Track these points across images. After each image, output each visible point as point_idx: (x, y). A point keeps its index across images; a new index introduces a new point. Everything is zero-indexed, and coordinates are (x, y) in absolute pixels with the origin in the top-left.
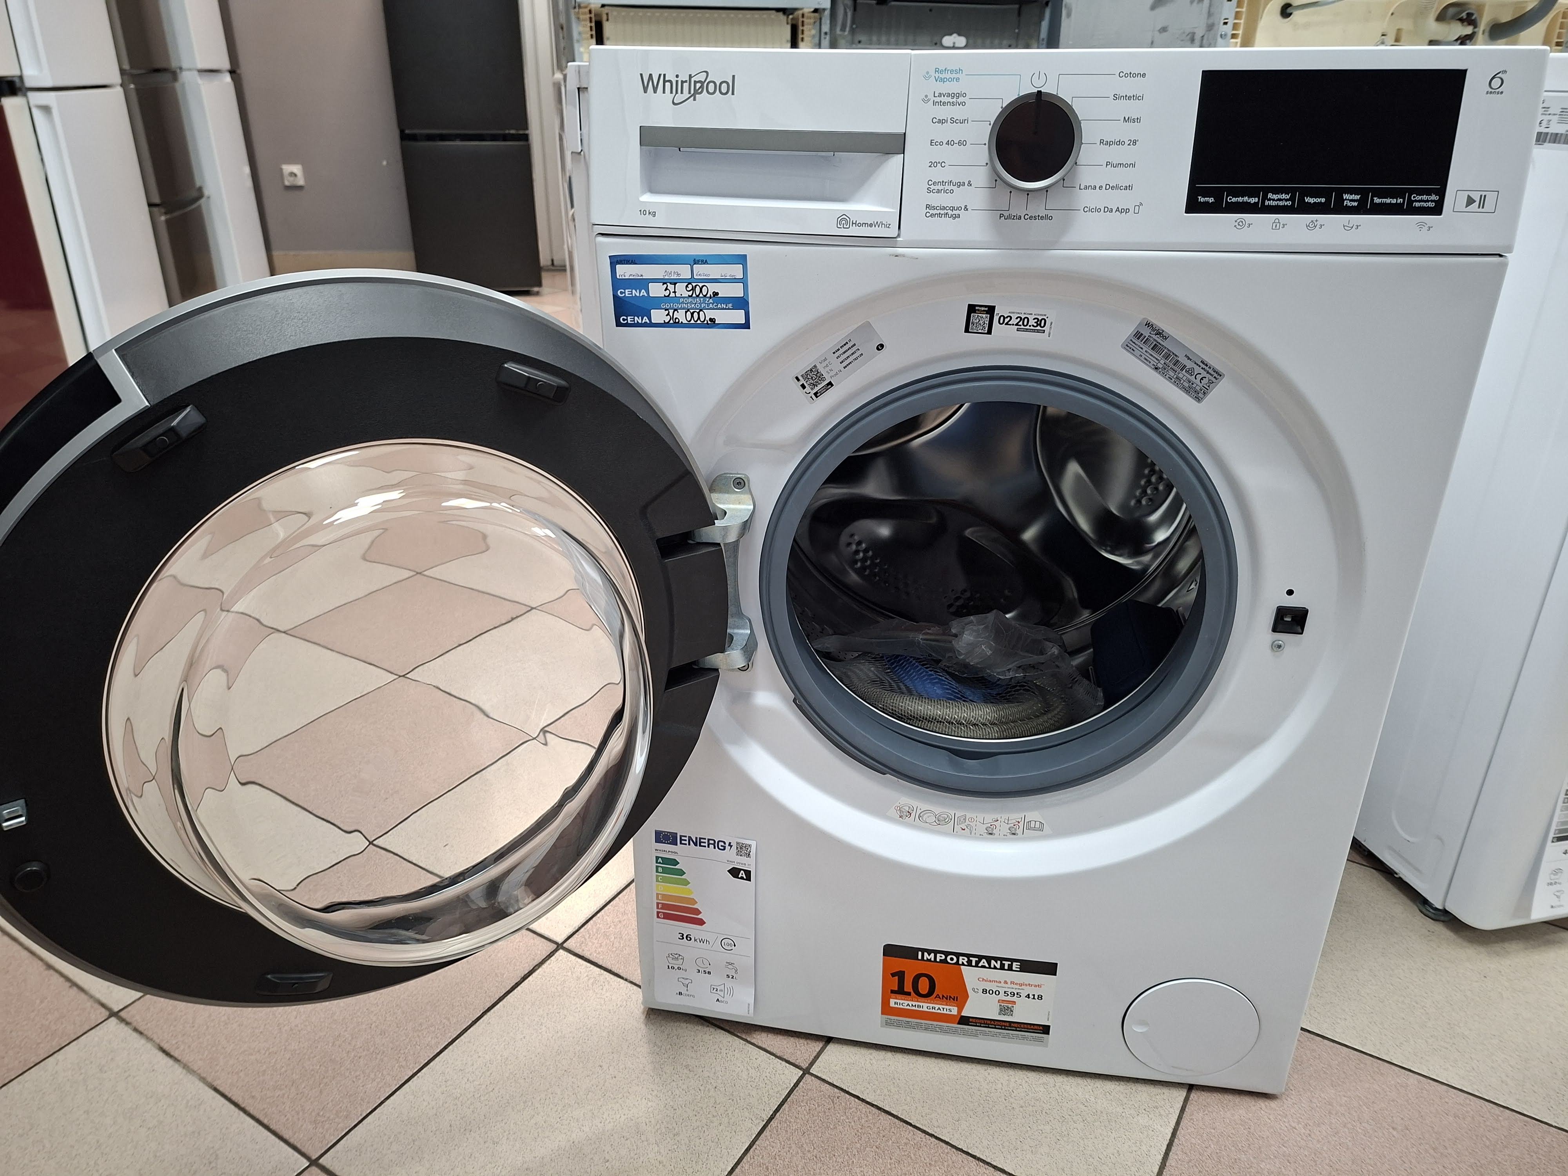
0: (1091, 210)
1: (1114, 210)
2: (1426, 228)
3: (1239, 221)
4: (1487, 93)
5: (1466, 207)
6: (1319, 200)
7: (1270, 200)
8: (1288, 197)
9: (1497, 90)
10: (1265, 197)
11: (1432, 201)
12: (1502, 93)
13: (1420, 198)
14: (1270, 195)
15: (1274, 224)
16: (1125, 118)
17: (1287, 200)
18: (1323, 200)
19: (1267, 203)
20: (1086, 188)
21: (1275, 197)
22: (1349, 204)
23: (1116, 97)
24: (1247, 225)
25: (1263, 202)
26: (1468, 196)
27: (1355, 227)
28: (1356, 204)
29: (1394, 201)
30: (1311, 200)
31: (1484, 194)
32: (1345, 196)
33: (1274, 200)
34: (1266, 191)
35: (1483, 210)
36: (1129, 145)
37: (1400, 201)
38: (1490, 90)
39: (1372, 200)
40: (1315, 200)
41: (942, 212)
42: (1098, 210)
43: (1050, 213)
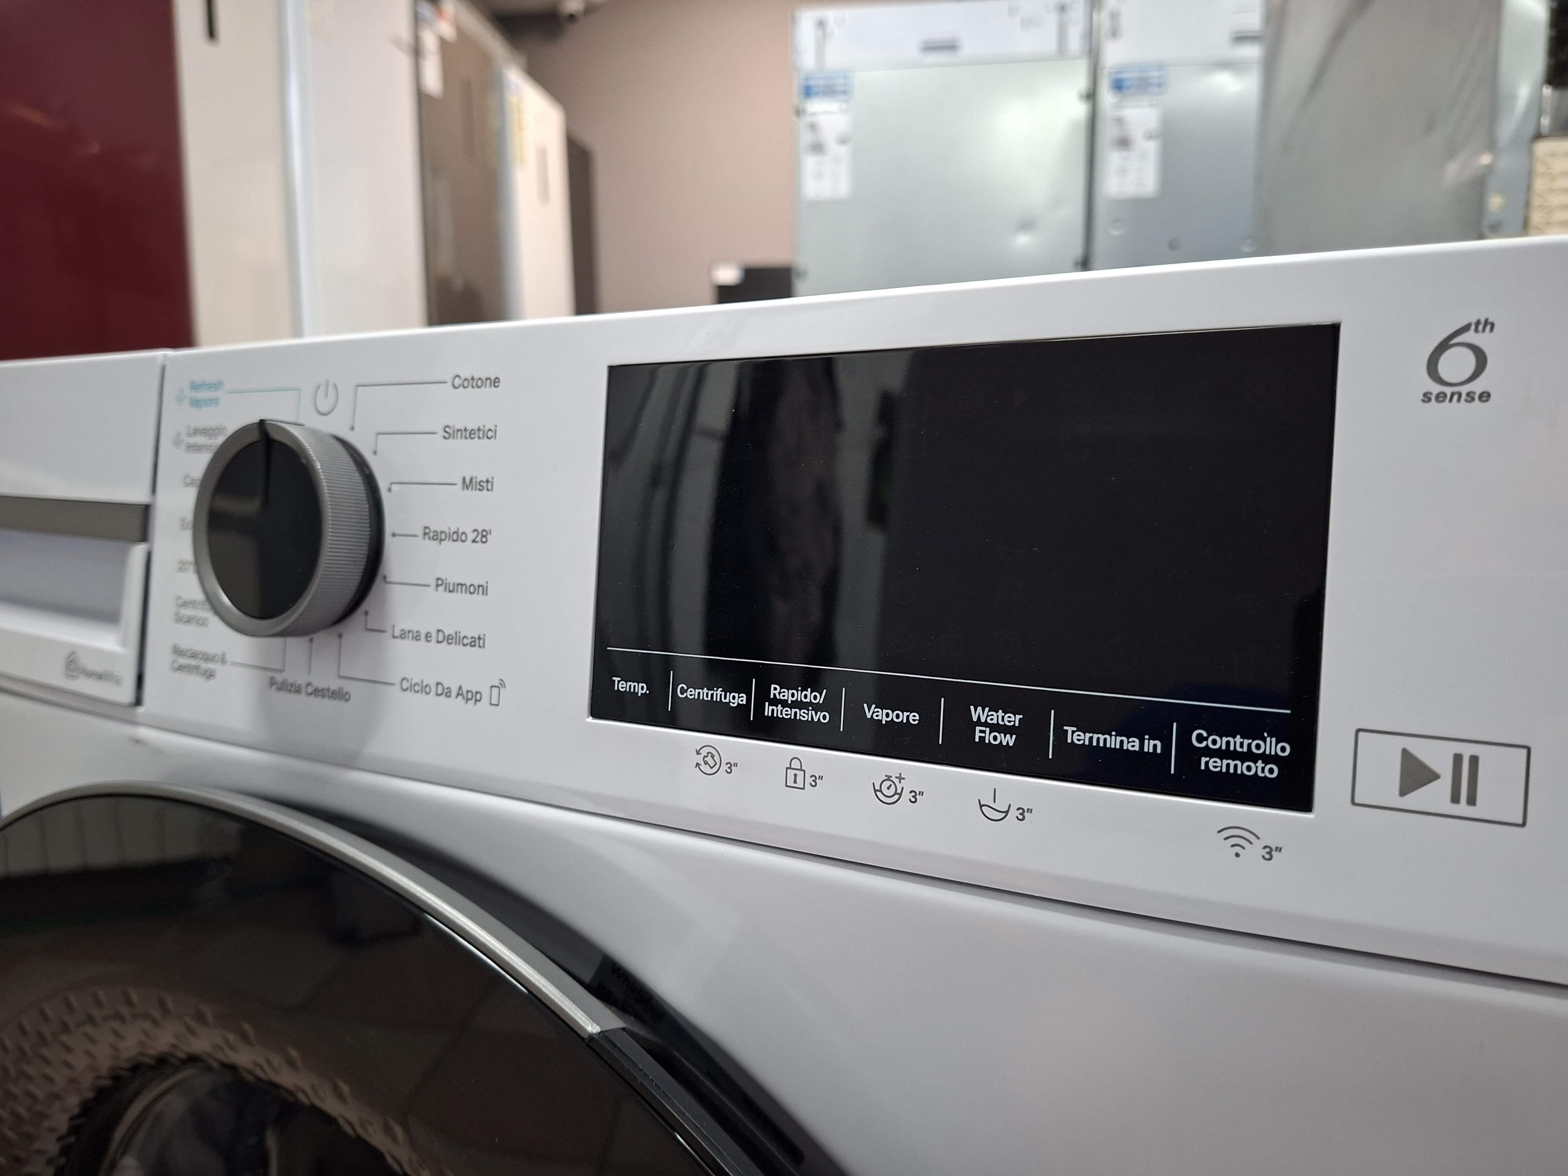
0: (412, 688)
1: (454, 693)
2: (1255, 851)
3: (704, 752)
4: (1427, 398)
5: (1403, 793)
6: (903, 717)
7: (775, 702)
8: (820, 700)
9: (1464, 389)
10: (763, 696)
11: (1267, 759)
12: (1485, 396)
13: (1221, 743)
14: (775, 690)
15: (791, 773)
16: (464, 479)
17: (817, 708)
18: (914, 718)
19: (768, 710)
20: (404, 635)
21: (787, 695)
22: (989, 738)
23: (449, 433)
24: (724, 767)
25: (760, 709)
26: (1405, 753)
27: (1014, 813)
28: (1009, 740)
29: (1132, 744)
30: (882, 715)
31: (1467, 751)
32: (977, 713)
33: (784, 703)
34: (767, 677)
35: (1469, 811)
36: (474, 541)
37: (1151, 745)
38: (1436, 388)
39: (1061, 735)
40: (893, 715)
41: (193, 662)
42: (424, 689)
43: (347, 686)
